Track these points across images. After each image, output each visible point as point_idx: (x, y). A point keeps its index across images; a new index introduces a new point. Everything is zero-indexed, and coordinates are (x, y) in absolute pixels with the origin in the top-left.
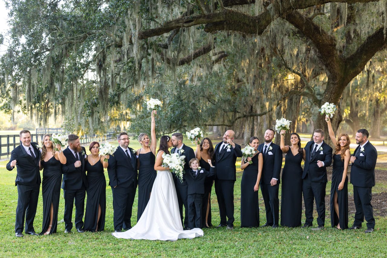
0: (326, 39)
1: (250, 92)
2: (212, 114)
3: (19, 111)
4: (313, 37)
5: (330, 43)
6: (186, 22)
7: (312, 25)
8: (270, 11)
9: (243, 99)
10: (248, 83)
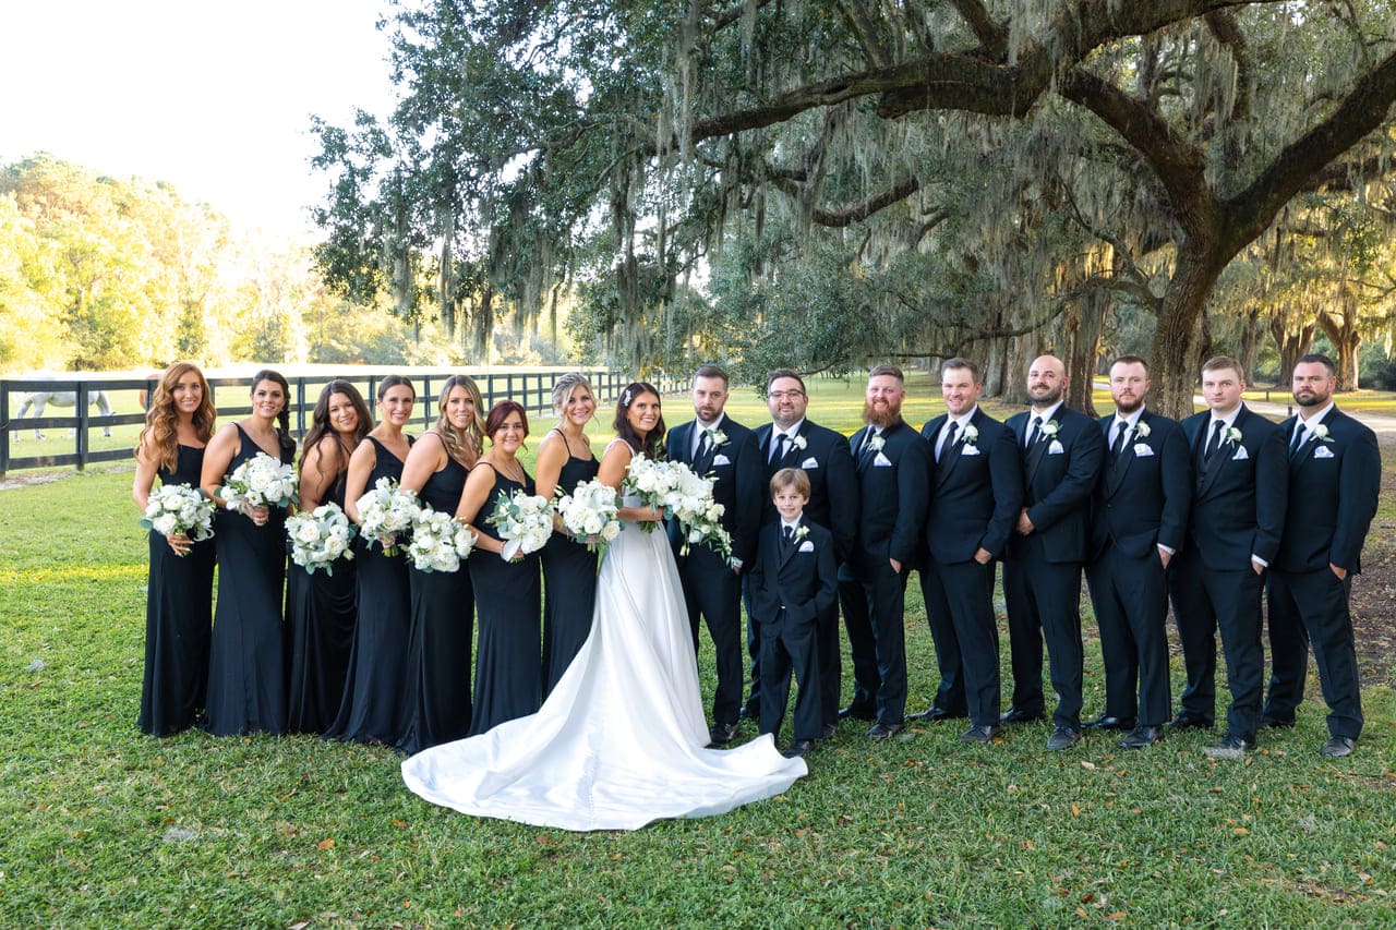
0: (1182, 154)
1: (995, 282)
2: (909, 331)
3: (434, 319)
4: (1150, 148)
5: (1192, 163)
6: (828, 92)
7: (1148, 119)
8: (1049, 48)
9: (979, 296)
10: (992, 261)
